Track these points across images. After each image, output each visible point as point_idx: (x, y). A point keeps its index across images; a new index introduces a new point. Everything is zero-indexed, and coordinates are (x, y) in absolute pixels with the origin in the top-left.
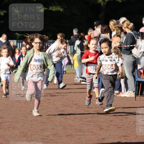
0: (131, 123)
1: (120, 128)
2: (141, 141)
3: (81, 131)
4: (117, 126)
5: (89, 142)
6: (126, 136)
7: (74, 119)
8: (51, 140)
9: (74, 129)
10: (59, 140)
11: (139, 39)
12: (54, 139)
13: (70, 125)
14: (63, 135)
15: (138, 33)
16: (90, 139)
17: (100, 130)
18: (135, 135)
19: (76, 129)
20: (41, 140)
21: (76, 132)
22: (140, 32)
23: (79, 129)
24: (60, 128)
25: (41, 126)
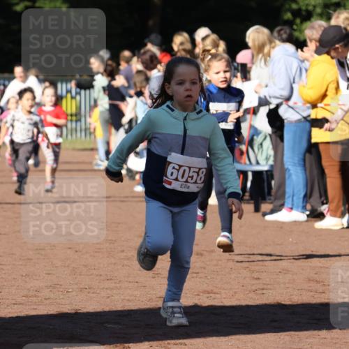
0: (220, 262)
1: (198, 273)
2: (244, 303)
3: (111, 279)
5: (130, 304)
6: (212, 292)
7: (96, 252)
8: (46, 299)
9: (97, 275)
10: (63, 299)
11: (237, 77)
12: (52, 296)
13: (85, 266)
14: (72, 289)
15: (235, 64)
16: (132, 298)
17: (154, 278)
18: (231, 289)
19: (101, 275)
20: (24, 298)
21: (99, 282)
22: (238, 64)
23: (106, 275)
24: (66, 272)
25: (22, 267)
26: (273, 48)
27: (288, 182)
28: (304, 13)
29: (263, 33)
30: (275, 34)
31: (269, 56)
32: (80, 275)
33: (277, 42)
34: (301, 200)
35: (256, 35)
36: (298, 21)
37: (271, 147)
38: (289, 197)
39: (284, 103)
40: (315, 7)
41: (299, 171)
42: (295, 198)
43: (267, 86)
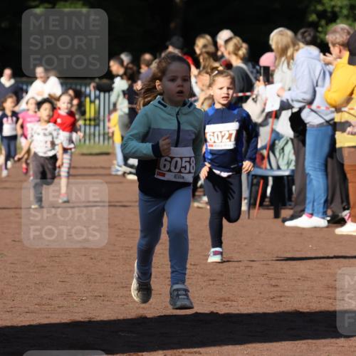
0: (237, 269)
1: (214, 280)
2: (261, 311)
3: (126, 287)
4: (207, 275)
6: (229, 300)
7: (112, 259)
8: (59, 307)
9: (112, 283)
10: (76, 307)
12: (66, 304)
13: (100, 273)
14: (86, 296)
18: (248, 296)
19: (116, 283)
20: (37, 306)
21: (114, 290)
23: (122, 283)
24: (80, 280)
25: (36, 275)
26: (297, 50)
27: (308, 187)
28: (329, 15)
29: (287, 35)
30: (299, 36)
31: (293, 59)
32: (95, 283)
33: (301, 45)
34: (322, 206)
35: (280, 37)
36: (323, 22)
37: (292, 151)
38: (309, 203)
39: (307, 107)
40: (341, 8)
41: (320, 176)
42: (315, 204)
43: (289, 90)
